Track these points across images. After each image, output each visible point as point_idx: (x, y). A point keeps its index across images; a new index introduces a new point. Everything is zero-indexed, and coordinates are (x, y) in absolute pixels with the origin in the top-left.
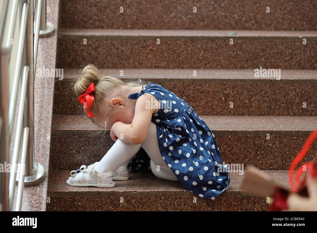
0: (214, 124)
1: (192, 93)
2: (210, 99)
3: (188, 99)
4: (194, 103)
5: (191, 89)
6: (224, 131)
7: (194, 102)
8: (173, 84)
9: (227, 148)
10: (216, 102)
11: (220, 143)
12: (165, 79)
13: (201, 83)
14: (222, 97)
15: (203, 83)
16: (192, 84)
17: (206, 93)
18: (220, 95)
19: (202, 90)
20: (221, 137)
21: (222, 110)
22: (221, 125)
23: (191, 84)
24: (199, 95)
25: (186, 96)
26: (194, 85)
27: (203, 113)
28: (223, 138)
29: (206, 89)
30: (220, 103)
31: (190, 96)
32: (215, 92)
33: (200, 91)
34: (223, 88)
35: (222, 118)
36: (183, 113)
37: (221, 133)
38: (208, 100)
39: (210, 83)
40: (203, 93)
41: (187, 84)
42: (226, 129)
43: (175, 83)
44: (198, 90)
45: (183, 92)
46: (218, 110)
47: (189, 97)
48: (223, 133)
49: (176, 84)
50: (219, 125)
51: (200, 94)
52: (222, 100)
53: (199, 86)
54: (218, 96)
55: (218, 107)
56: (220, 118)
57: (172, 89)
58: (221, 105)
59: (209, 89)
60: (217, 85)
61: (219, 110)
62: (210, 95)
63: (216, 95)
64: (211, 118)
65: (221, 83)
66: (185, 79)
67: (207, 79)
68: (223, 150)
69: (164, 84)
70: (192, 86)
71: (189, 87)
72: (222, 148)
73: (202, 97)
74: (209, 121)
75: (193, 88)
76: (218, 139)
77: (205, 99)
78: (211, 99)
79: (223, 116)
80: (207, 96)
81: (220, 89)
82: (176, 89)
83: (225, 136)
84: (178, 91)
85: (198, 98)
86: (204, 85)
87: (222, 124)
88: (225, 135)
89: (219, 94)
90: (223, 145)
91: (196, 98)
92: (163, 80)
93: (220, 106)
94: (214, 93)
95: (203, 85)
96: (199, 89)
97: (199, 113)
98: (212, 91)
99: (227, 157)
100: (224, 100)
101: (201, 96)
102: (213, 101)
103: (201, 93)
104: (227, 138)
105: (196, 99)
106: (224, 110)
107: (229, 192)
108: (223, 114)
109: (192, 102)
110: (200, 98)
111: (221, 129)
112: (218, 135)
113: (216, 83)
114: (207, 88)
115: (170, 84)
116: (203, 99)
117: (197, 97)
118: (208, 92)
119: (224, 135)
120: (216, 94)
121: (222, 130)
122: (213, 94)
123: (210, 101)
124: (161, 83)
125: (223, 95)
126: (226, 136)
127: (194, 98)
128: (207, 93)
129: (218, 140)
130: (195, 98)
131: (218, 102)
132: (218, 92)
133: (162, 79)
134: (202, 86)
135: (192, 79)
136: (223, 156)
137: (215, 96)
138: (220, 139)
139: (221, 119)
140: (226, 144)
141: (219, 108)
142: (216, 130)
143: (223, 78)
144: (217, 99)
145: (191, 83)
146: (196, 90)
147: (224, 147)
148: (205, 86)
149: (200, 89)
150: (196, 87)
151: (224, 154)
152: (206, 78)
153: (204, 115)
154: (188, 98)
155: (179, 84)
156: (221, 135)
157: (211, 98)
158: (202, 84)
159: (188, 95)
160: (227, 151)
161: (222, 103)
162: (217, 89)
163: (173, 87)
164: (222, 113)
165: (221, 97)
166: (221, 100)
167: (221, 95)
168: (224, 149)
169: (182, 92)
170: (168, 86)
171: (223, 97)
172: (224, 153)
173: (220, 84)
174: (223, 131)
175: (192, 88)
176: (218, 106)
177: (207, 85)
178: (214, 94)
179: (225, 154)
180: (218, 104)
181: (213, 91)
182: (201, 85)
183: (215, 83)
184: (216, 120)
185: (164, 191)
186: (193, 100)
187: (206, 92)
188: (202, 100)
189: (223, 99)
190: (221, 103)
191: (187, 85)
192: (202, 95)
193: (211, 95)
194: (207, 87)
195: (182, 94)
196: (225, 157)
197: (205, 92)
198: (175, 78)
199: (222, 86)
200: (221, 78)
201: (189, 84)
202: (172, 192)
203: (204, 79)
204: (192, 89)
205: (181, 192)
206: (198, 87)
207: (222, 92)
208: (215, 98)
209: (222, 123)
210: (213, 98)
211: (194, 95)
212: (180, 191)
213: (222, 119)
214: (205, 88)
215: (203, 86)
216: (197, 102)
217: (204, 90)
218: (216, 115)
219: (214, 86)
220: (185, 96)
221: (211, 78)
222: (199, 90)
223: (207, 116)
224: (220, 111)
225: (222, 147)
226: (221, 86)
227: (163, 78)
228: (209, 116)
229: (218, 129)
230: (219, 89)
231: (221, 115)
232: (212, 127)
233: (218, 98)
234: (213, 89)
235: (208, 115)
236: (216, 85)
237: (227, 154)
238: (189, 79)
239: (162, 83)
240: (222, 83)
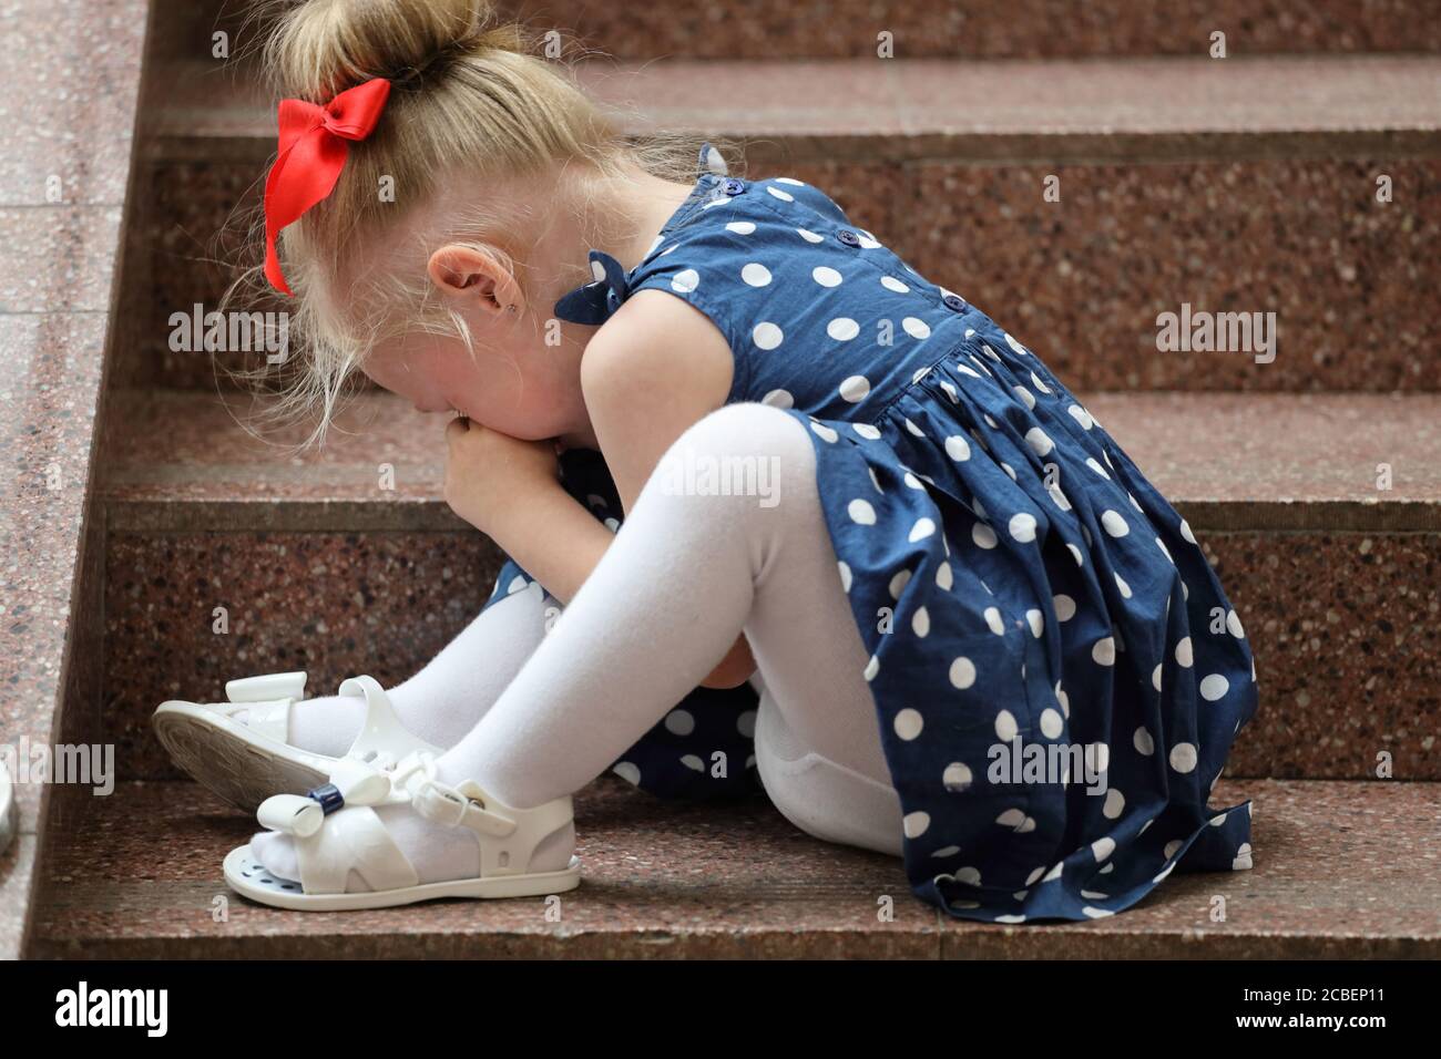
0: (1265, 453)
1: (1121, 234)
2: (1247, 278)
3: (1094, 281)
4: (1136, 307)
5: (1109, 207)
6: (1321, 504)
7: (1136, 296)
8: (983, 172)
9: (1344, 627)
10: (1295, 300)
11: (1295, 590)
12: (924, 138)
13: (1186, 162)
14: (1338, 264)
15: (1203, 162)
16: (1122, 172)
17: (1223, 234)
18: (1326, 249)
19: (1192, 211)
20: (1298, 549)
21: (1342, 357)
22: (1313, 462)
23: (1110, 172)
24: (1172, 252)
25: (1077, 254)
26: (1134, 178)
27: (1203, 374)
28: (1318, 555)
29: (1220, 206)
30: (1320, 301)
31: (1106, 254)
32: (1289, 228)
33: (1180, 223)
34: (1345, 195)
35: (1333, 413)
36: (906, 399)
37: (1302, 522)
38: (1238, 284)
39: (1249, 165)
40: (1203, 233)
41: (1081, 174)
42: (1342, 490)
43: (993, 166)
44: (1165, 216)
45: (1058, 229)
46: (1310, 356)
47: (1100, 262)
48: (1319, 519)
49: (1003, 173)
50: (1295, 465)
51: (1178, 244)
52: (1337, 280)
53: (1170, 184)
54: (1307, 252)
55: (1308, 334)
56: (1324, 408)
57: (980, 206)
58: (1330, 316)
59: (1244, 207)
60: (1303, 176)
61: (1319, 357)
62: (1247, 249)
63: (1293, 248)
64: (1251, 411)
65: (1330, 161)
66: (1073, 137)
67: (1226, 136)
68: (1316, 643)
69: (918, 170)
70: (1122, 187)
71: (1096, 190)
72: (1307, 625)
73: (1195, 263)
74: (1231, 437)
75: (1130, 201)
76: (1282, 559)
77: (1214, 280)
78: (1261, 276)
79: (1343, 399)
80: (1231, 255)
81: (1325, 202)
82: (1006, 211)
83: (1327, 541)
84: (1022, 220)
85: (1167, 268)
86: (1207, 173)
87: (1325, 456)
88: (1333, 538)
89: (1313, 242)
90: (1315, 604)
91: (1149, 266)
92: (914, 148)
93: (1326, 326)
94: (1280, 231)
95: (1199, 177)
96: (1171, 203)
97: (1175, 377)
98: (1264, 217)
99: (1345, 691)
100: (1351, 284)
101: (1189, 252)
102: (1275, 291)
103: (1186, 236)
104: (1343, 558)
105: (1147, 279)
106: (1351, 354)
107: (1330, 945)
108: (1346, 384)
109: (1124, 296)
110: (1177, 272)
111: (1306, 490)
112: (1276, 534)
113: (1297, 162)
114: (1232, 201)
115: (960, 175)
116: (1199, 275)
117: (1157, 264)
118: (1235, 226)
119: (1320, 532)
120: (1296, 239)
121: (1309, 499)
122: (1271, 236)
123: (1249, 287)
124: (897, 166)
125: (1348, 247)
126: (1339, 543)
127: (1133, 273)
128: (1231, 236)
129: (1278, 571)
130: (1139, 268)
131: (1308, 297)
132: (1309, 224)
133: (903, 138)
134: (1195, 185)
135: (1118, 136)
136: (1320, 685)
137: (1283, 254)
138: (1296, 562)
139: (1320, 421)
140: (1337, 601)
141: (1317, 343)
142: (1263, 498)
143: (1350, 127)
144: (1304, 280)
145: (1110, 166)
146: (1146, 211)
147: (1323, 621)
148: (1211, 183)
149: (1180, 207)
150: (1148, 191)
151: (1325, 670)
152: (1220, 125)
153: (1206, 389)
154: (1093, 270)
155: (1028, 169)
156: (1300, 533)
157: (1255, 268)
158: (1194, 168)
159: (1089, 251)
160: (1349, 651)
161: (1342, 306)
162: (1306, 203)
163: (986, 193)
164: (1339, 374)
165: (1333, 260)
166: (1329, 280)
167: (1334, 244)
168: (1324, 636)
169: (1048, 226)
170: (950, 184)
171: (1347, 263)
172: (1321, 659)
173: (1322, 169)
174: (1316, 505)
175: (1122, 198)
176: (1306, 324)
177: (1230, 178)
178: (1280, 242)
179: (1333, 671)
180: (1308, 313)
181: (1276, 217)
182: (1187, 180)
183: (1288, 163)
184: (1285, 426)
185: (861, 935)
186: (1124, 285)
187: (1218, 223)
188: (1193, 285)
189: (1349, 273)
190: (1329, 303)
191: (1086, 181)
192: (1194, 251)
193: (1255, 250)
194: (1230, 189)
195: (1045, 242)
196: (1333, 690)
197: (1211, 227)
198: (1001, 129)
199: (1336, 184)
200: (1332, 125)
201: (1100, 171)
202: (921, 936)
203: (1207, 135)
204: (1118, 205)
205: (982, 939)
206: (1163, 193)
207: (1337, 225)
208: (1288, 270)
209: (1325, 448)
210: (1273, 269)
211: (1136, 251)
212: (976, 933)
213: (1329, 419)
214: (1217, 196)
215: (1203, 187)
216: (1159, 295)
217: (1208, 212)
218: (1298, 390)
219: (1280, 186)
220: (1068, 256)
221: (1256, 126)
222: (1174, 215)
223: (1226, 398)
224: (1328, 361)
225: (1312, 618)
226: (1328, 182)
227: (910, 129)
228: (1241, 399)
229: (1282, 491)
230: (1314, 205)
231: (1334, 388)
232: (1241, 478)
233: (1306, 270)
234: (1272, 202)
235: (1238, 389)
236: (1294, 175)
237: (1348, 669)
238: (1101, 136)
239: (908, 166)
240: (1338, 160)
